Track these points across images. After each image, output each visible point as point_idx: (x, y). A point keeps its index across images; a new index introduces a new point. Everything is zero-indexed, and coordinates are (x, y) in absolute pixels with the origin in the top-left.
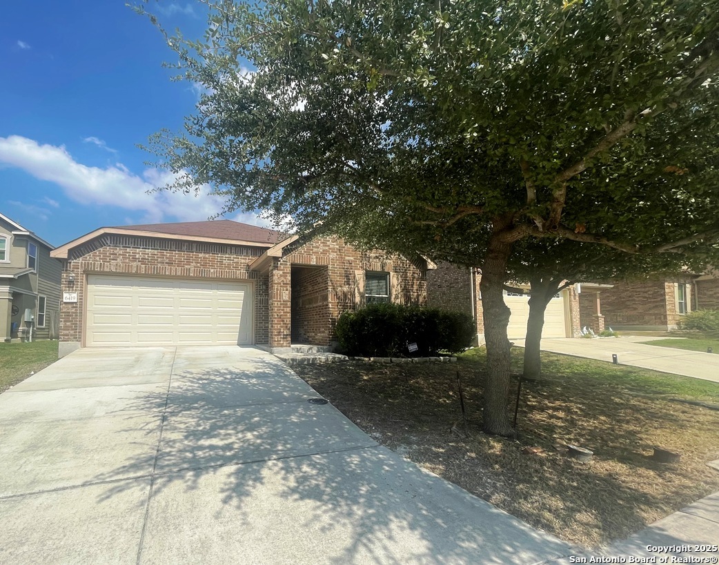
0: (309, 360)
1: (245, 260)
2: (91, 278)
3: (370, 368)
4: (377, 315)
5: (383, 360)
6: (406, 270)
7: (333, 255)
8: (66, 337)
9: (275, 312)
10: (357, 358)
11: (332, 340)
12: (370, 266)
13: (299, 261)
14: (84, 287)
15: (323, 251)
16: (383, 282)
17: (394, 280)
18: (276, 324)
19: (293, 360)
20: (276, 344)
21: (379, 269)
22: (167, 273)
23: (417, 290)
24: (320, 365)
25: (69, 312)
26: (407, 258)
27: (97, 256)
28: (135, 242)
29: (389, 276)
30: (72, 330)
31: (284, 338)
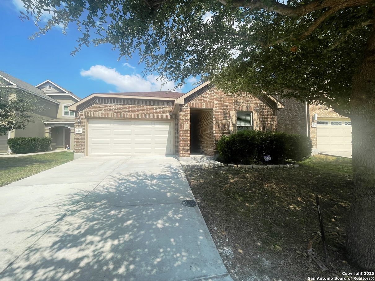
0: (198, 166)
1: (169, 108)
2: (90, 121)
3: (236, 173)
4: (242, 137)
5: (246, 166)
6: (263, 110)
7: (216, 102)
8: (77, 151)
9: (181, 137)
10: (229, 165)
11: (216, 153)
12: (240, 108)
13: (195, 106)
14: (86, 125)
15: (210, 100)
16: (248, 118)
17: (255, 116)
18: (181, 143)
19: (187, 166)
20: (181, 155)
21: (246, 110)
22: (127, 117)
23: (270, 122)
24: (204, 170)
25: (79, 138)
26: (263, 102)
27: (91, 109)
28: (110, 101)
29: (252, 114)
30: (80, 147)
31: (186, 152)
